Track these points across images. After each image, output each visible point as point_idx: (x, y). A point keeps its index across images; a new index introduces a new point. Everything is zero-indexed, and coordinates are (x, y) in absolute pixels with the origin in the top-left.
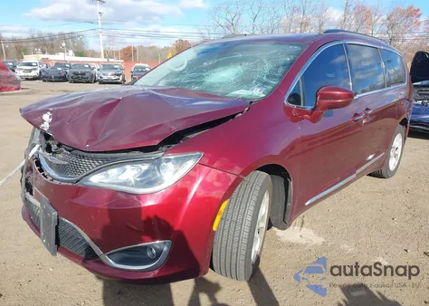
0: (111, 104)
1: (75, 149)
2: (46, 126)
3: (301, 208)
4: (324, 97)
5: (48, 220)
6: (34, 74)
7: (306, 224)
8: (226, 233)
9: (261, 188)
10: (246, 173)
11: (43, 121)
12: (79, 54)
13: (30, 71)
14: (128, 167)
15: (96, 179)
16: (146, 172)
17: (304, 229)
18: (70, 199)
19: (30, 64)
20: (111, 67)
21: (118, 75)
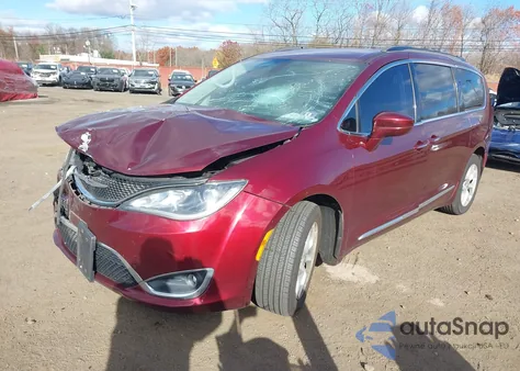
0: (153, 126)
1: (115, 172)
2: (84, 147)
3: (353, 243)
4: (381, 123)
5: (85, 245)
6: (53, 78)
7: (360, 260)
8: (269, 264)
9: (308, 219)
10: (292, 202)
11: (82, 142)
12: (107, 55)
13: (48, 75)
14: (171, 192)
15: (138, 204)
16: (190, 198)
17: (357, 266)
18: (107, 222)
19: (48, 67)
20: (144, 73)
21: (153, 83)
